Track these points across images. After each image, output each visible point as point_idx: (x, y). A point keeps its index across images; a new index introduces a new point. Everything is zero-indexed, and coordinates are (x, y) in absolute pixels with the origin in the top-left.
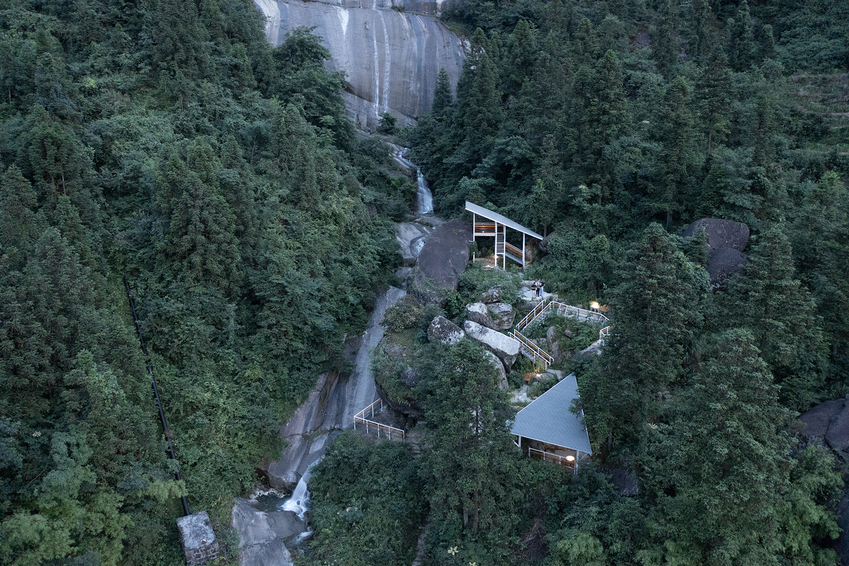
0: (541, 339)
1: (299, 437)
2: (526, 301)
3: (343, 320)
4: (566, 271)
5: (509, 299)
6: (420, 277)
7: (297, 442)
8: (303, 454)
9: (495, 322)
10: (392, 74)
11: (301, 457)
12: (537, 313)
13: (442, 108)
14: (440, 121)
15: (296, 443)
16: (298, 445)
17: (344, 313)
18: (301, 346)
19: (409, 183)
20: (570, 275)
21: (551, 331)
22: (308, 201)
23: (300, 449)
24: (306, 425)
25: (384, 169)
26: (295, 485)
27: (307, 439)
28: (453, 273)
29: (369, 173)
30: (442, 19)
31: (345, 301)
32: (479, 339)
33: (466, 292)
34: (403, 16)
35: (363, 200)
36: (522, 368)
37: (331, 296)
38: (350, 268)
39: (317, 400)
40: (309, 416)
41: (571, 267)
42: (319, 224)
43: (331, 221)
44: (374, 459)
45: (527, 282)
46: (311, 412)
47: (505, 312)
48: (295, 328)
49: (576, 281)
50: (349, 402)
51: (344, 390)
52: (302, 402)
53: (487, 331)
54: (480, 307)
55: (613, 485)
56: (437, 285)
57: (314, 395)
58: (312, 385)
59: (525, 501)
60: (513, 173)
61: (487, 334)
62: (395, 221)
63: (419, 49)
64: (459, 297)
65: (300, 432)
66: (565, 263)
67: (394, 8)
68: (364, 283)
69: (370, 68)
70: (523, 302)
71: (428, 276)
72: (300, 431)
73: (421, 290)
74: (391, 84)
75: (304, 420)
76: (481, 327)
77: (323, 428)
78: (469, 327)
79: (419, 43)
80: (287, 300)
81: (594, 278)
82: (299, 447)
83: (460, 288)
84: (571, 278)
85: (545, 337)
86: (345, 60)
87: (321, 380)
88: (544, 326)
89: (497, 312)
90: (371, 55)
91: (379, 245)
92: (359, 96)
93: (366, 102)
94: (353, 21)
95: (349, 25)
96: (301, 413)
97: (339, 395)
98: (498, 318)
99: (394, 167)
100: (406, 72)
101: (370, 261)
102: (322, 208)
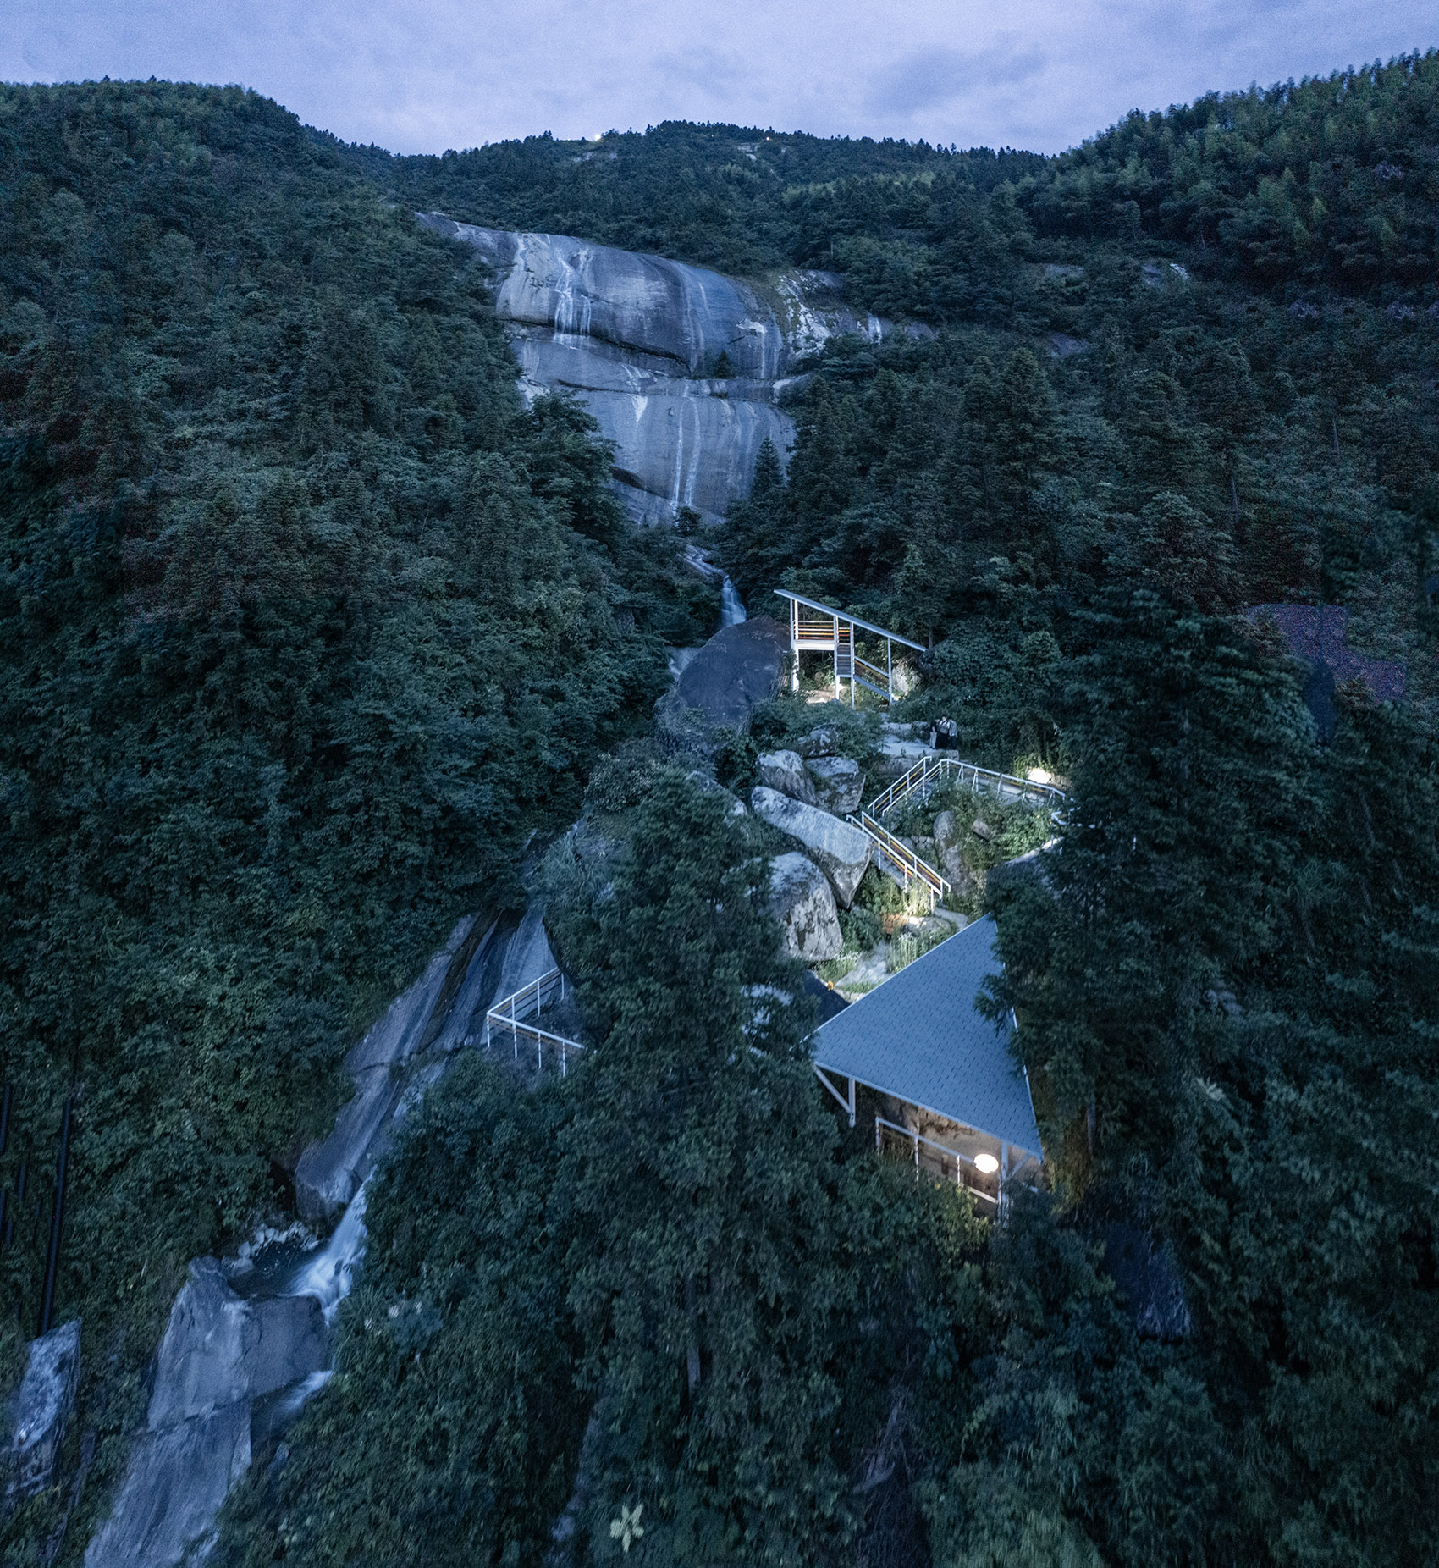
0: (922, 839)
1: (381, 1073)
2: (888, 757)
3: (530, 801)
4: (974, 707)
5: (852, 749)
6: (677, 708)
7: (375, 1087)
8: (379, 1117)
9: (823, 794)
10: (701, 464)
11: (375, 1125)
12: (913, 781)
13: (766, 489)
14: (762, 506)
15: (372, 1090)
16: (376, 1094)
17: (530, 787)
18: (414, 849)
19: (706, 593)
20: (981, 713)
21: (943, 824)
22: (495, 590)
23: (378, 1103)
24: (404, 1040)
25: (669, 573)
26: (343, 1208)
27: (399, 1075)
28: (743, 701)
29: (640, 577)
30: (780, 405)
31: (535, 762)
32: (780, 825)
33: (766, 736)
34: (725, 403)
35: (609, 600)
36: (877, 900)
37: (510, 753)
38: (558, 705)
39: (442, 977)
40: (416, 1015)
41: (985, 703)
42: (508, 627)
43: (536, 622)
44: (505, 1133)
45: (893, 726)
46: (423, 1005)
47: (842, 775)
48: (406, 810)
49: (995, 724)
50: (505, 980)
51: (504, 949)
52: (408, 982)
53: (799, 810)
54: (787, 758)
55: (1110, 1284)
56: (708, 720)
57: (439, 962)
58: (437, 940)
59: (863, 1312)
60: (873, 559)
61: (799, 817)
62: (675, 645)
63: (744, 436)
64: (752, 745)
65: (387, 1059)
66: (970, 692)
67: (712, 394)
68: (584, 730)
69: (669, 457)
70: (883, 758)
71: (692, 703)
72: (387, 1056)
73: (674, 730)
74: (699, 476)
75: (404, 1026)
76: (786, 801)
77: (437, 1045)
78: (761, 800)
79: (745, 431)
80: (391, 748)
81: (1034, 717)
82: (377, 1099)
83: (755, 729)
84: (985, 721)
85: (931, 834)
86: (634, 448)
87: (461, 930)
88: (927, 811)
89: (825, 773)
90: (673, 443)
91: (625, 669)
92: (651, 492)
93: (659, 499)
94: (651, 410)
95: (646, 412)
96: (400, 1010)
97: (490, 963)
98: (827, 786)
99: (683, 570)
100: (723, 461)
101: (602, 694)
102: (519, 601)
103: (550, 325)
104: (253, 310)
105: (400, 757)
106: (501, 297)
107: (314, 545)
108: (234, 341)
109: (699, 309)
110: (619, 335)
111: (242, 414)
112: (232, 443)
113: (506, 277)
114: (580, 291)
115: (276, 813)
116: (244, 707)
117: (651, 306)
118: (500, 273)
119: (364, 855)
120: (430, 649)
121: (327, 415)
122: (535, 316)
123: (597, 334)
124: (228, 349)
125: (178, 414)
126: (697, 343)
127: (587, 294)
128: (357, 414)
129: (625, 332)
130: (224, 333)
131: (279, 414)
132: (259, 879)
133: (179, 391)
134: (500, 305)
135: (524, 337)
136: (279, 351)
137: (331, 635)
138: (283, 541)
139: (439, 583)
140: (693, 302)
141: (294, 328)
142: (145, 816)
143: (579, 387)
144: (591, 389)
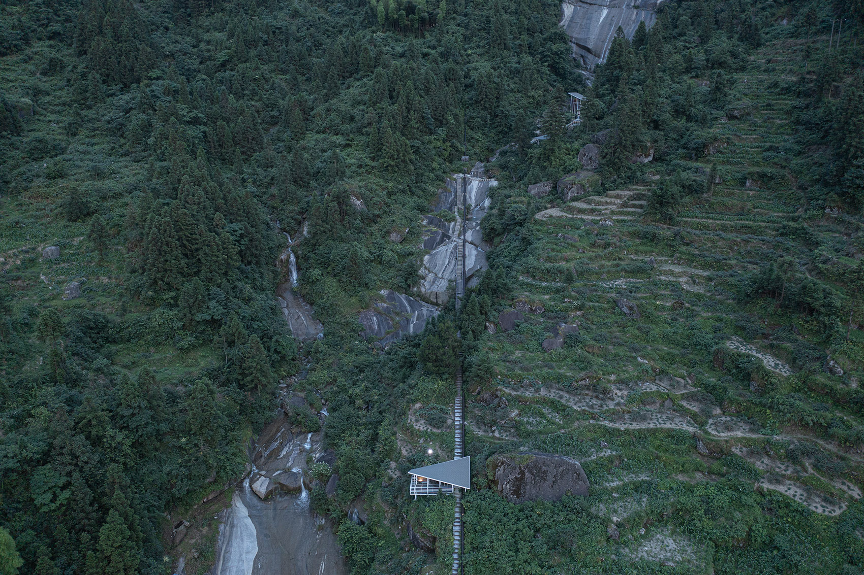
34: (635, 12)
67: (634, 6)
86: (594, 37)
92: (595, 56)
93: (597, 58)
94: (607, 16)
95: (604, 18)
102: (529, 94)
105: (505, 116)
107: (494, 82)
108: (475, 21)
115: (489, 122)
116: (485, 107)
119: (500, 129)
120: (513, 102)
121: (496, 47)
124: (474, 25)
132: (487, 129)
137: (497, 98)
138: (490, 82)
139: (516, 90)
142: (473, 118)
143: (587, 3)
144: (591, 4)
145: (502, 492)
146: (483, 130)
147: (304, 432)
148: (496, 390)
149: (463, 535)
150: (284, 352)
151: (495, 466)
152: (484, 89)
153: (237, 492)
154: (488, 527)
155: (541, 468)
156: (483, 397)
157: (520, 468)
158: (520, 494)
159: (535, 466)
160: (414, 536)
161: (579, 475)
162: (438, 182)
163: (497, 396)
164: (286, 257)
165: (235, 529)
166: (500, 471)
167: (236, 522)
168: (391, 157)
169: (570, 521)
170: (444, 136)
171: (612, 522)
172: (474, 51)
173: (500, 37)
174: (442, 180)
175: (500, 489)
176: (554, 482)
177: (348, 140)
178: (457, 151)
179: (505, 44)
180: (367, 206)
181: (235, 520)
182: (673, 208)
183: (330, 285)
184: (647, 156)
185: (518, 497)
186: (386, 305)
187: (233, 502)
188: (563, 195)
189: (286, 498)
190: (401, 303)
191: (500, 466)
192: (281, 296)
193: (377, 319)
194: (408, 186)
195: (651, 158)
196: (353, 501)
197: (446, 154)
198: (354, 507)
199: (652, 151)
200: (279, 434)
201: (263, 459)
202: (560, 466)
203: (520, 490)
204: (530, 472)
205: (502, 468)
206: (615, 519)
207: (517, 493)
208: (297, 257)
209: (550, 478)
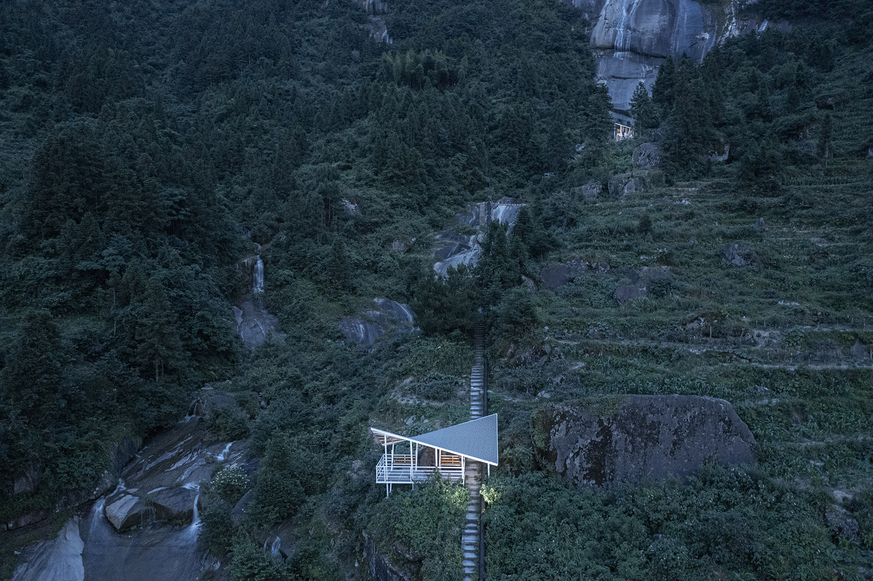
103: (613, 48)
104: (502, 64)
106: (592, 37)
108: (500, 75)
109: (681, 30)
110: (642, 50)
111: (505, 96)
112: (504, 103)
113: (595, 25)
114: (627, 27)
116: (513, 142)
117: (659, 31)
118: (593, 23)
119: (531, 164)
121: (524, 93)
122: (607, 45)
123: (633, 50)
124: (499, 78)
125: (491, 98)
126: (675, 49)
127: (630, 29)
128: (531, 92)
129: (644, 47)
130: (497, 73)
131: (514, 94)
133: (489, 91)
134: (592, 41)
135: (602, 56)
136: (511, 76)
140: (679, 27)
141: (514, 69)
143: (620, 78)
144: (625, 79)
145: (563, 474)
146: (510, 166)
147: (222, 441)
148: (543, 343)
149: (482, 548)
150: (215, 338)
151: (549, 424)
152: (511, 122)
153: (76, 518)
154: (538, 527)
155: (644, 419)
156: (519, 359)
157: (601, 423)
158: (604, 475)
159: (633, 416)
160: (379, 563)
161: (729, 423)
162: (455, 206)
163: (544, 353)
164: (250, 262)
165: (44, 572)
166: (559, 433)
167: (50, 562)
168: (398, 166)
169: (728, 505)
170: (463, 161)
171: (833, 501)
172: (500, 100)
173: (528, 82)
174: (461, 204)
175: (559, 468)
176: (675, 444)
177: (348, 162)
178: (479, 180)
179: (534, 90)
180: (364, 213)
181: (52, 558)
182: (774, 175)
183: (304, 288)
184: (721, 153)
185: (599, 483)
186: (378, 313)
187: (61, 533)
188: (617, 193)
189: (161, 530)
190: (400, 312)
191: (559, 423)
192: (237, 306)
193: (365, 327)
194: (418, 204)
195: (726, 157)
196: (277, 524)
197: (467, 182)
198: (277, 534)
199: (727, 148)
200: (182, 443)
201: (140, 474)
202: (686, 410)
203: (603, 467)
204: (623, 428)
205: (563, 426)
206: (839, 494)
207: (597, 473)
208: (265, 263)
209: (666, 436)
